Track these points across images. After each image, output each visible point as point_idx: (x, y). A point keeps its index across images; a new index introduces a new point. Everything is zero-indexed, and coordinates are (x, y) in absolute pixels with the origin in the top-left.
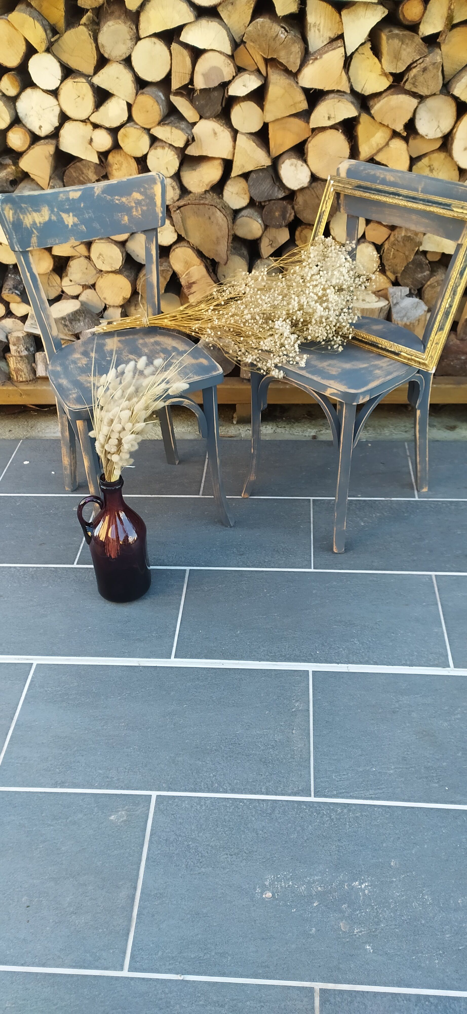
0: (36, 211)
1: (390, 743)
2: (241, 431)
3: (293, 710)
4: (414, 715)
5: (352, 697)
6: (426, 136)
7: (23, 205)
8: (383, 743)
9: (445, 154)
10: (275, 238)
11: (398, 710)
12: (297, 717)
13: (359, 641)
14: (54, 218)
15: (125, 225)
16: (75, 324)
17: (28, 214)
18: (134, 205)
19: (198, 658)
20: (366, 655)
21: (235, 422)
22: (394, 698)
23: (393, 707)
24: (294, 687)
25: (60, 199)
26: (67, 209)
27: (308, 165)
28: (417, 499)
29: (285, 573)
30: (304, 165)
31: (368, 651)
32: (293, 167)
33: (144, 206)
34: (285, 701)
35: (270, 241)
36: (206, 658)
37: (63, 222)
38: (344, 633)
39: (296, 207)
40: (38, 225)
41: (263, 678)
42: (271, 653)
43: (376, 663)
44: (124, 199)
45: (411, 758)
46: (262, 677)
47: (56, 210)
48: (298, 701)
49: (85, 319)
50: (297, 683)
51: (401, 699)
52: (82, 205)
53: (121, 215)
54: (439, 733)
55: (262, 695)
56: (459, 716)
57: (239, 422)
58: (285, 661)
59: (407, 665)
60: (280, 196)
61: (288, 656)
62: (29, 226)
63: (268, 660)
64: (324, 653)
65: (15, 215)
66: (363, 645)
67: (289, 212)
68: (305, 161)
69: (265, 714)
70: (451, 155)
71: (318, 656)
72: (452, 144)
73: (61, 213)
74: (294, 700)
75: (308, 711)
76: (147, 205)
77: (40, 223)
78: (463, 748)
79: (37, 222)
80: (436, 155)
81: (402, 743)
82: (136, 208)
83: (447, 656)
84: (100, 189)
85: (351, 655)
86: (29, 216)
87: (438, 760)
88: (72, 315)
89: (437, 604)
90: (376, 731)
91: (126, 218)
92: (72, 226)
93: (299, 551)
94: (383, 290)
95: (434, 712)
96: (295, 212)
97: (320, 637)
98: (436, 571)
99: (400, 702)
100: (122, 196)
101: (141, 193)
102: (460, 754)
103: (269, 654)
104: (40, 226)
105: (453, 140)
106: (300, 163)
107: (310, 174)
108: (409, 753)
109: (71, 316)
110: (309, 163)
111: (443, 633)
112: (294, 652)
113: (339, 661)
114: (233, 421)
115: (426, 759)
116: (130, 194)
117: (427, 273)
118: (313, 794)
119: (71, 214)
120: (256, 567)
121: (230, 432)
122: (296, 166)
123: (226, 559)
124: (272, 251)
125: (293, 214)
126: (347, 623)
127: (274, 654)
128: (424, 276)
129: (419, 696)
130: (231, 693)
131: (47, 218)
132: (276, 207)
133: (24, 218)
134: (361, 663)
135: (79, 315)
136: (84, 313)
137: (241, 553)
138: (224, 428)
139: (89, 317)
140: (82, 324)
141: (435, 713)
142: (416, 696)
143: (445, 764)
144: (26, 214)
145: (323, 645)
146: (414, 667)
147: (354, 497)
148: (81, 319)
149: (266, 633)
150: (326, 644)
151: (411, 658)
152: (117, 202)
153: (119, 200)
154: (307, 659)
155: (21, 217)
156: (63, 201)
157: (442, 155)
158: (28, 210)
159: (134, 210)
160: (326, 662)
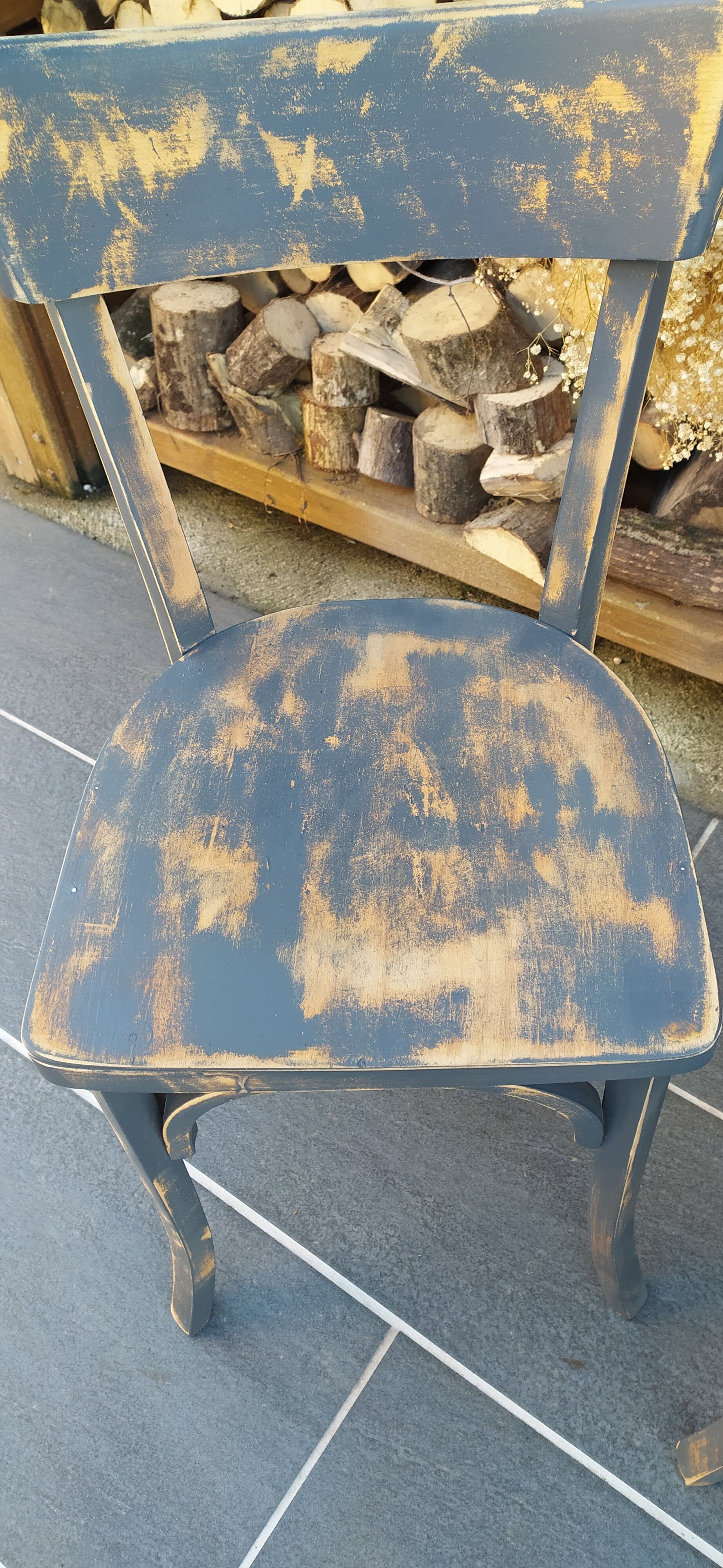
0: (143, 123)
7: (79, 98)
14: (229, 155)
15: (530, 218)
16: (464, 369)
17: (103, 139)
18: (587, 133)
25: (269, 69)
26: (295, 117)
33: (628, 146)
37: (272, 174)
40: (150, 186)
44: (550, 102)
47: (243, 119)
49: (493, 360)
52: (366, 106)
53: (525, 173)
62: (98, 190)
65: (29, 142)
73: (265, 136)
76: (645, 147)
77: (159, 178)
79: (146, 170)
82: (597, 147)
84: (456, 38)
86: (108, 149)
88: (460, 345)
91: (542, 189)
92: (306, 194)
100: (544, 86)
101: (631, 82)
104: (158, 191)
109: (455, 346)
116: (582, 81)
119: (310, 144)
131: (196, 155)
133: (77, 155)
135: (478, 349)
136: (493, 344)
137: (578, 1356)
139: (506, 359)
140: (482, 373)
144: (91, 138)
148: (483, 358)
152: (519, 108)
153: (530, 100)
155: (64, 150)
156: (283, 82)
158: (104, 120)
159: (584, 159)
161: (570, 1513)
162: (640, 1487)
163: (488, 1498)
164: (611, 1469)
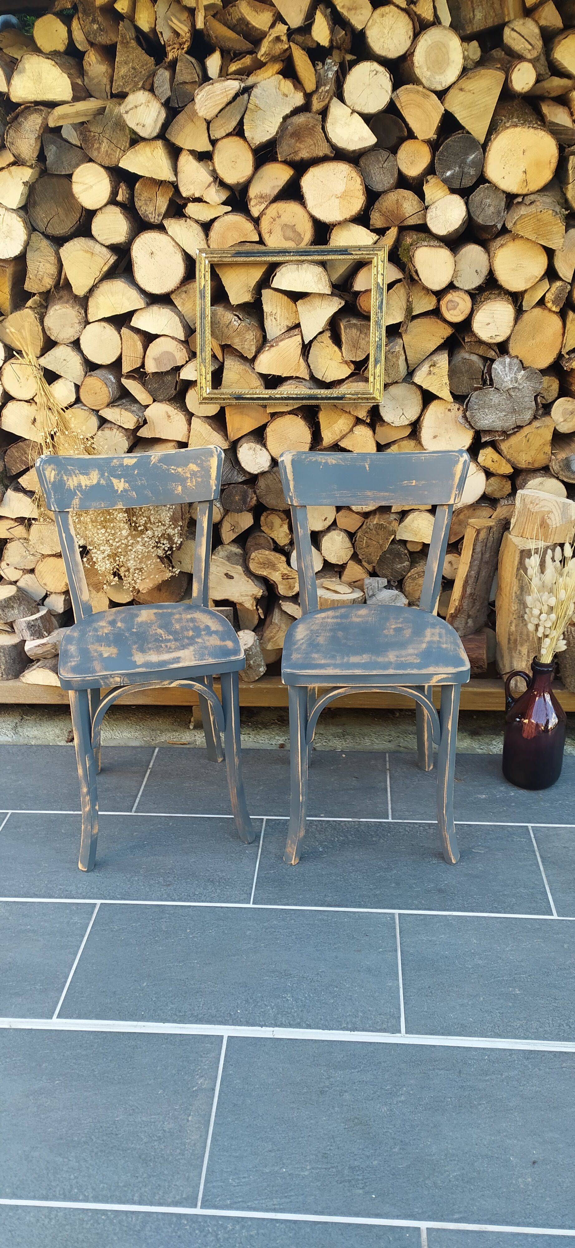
1: (310, 1134)
2: (197, 738)
3: (194, 1089)
4: (347, 1096)
5: (272, 1071)
6: (392, 423)
8: (302, 1133)
9: (415, 441)
10: (238, 523)
11: (327, 1089)
12: (197, 1098)
13: (293, 997)
16: (8, 611)
19: (87, 1018)
20: (298, 1015)
21: (191, 727)
22: (325, 1074)
23: (322, 1085)
24: (201, 1057)
27: (267, 450)
28: (390, 820)
29: (217, 909)
30: (263, 449)
31: (302, 1011)
32: (251, 452)
34: (186, 1077)
35: (232, 526)
36: (97, 1018)
38: (275, 987)
39: (258, 491)
41: (164, 1046)
42: (180, 1012)
43: (309, 1027)
45: (334, 1155)
46: (162, 1044)
48: (202, 1077)
49: (20, 606)
50: (205, 1052)
51: (333, 1075)
54: (374, 1121)
55: (158, 1068)
56: (403, 1098)
57: (195, 728)
58: (196, 1023)
59: (347, 1030)
60: (240, 480)
61: (200, 1016)
63: (174, 1021)
64: (247, 1012)
66: (297, 1002)
67: (250, 496)
68: (264, 445)
69: (158, 1094)
70: (420, 443)
71: (238, 1017)
72: (420, 433)
74: (198, 1075)
75: (214, 1090)
78: (402, 1141)
80: (405, 442)
81: (325, 1134)
83: (399, 1017)
85: (279, 1016)
87: (368, 1157)
88: (5, 602)
89: (396, 951)
90: (295, 1119)
93: (239, 882)
94: (359, 580)
95: (372, 1092)
96: (257, 496)
97: (246, 991)
98: (400, 909)
99: (332, 1080)
102: (396, 1150)
103: (178, 1014)
105: (420, 428)
106: (259, 447)
107: (270, 458)
108: (332, 1148)
109: (3, 603)
110: (269, 448)
111: (398, 989)
112: (210, 1011)
113: (263, 1023)
114: (189, 726)
115: (353, 1156)
117: (407, 563)
118: (199, 1204)
120: (183, 901)
121: (184, 738)
122: (254, 450)
123: (148, 890)
124: (234, 536)
125: (255, 498)
126: (282, 973)
127: (184, 1014)
128: (404, 566)
129: (357, 1070)
130: (119, 1066)
132: (236, 491)
134: (291, 1026)
135: (13, 602)
136: (19, 599)
137: (168, 883)
138: (177, 734)
139: (24, 604)
140: (16, 611)
141: (373, 1094)
142: (353, 1071)
143: (375, 1163)
145: (247, 1001)
146: (356, 1033)
147: (316, 816)
148: (15, 606)
149: (178, 986)
150: (251, 1001)
151: (354, 1019)
154: (224, 1021)
157: (412, 443)
160: (248, 1024)
161: (182, 916)
162: (203, 902)
163: (152, 924)
164: (192, 902)
